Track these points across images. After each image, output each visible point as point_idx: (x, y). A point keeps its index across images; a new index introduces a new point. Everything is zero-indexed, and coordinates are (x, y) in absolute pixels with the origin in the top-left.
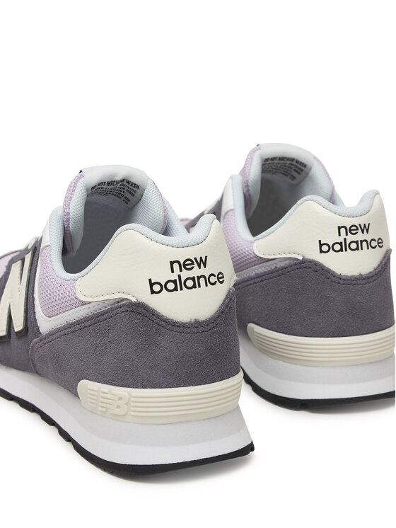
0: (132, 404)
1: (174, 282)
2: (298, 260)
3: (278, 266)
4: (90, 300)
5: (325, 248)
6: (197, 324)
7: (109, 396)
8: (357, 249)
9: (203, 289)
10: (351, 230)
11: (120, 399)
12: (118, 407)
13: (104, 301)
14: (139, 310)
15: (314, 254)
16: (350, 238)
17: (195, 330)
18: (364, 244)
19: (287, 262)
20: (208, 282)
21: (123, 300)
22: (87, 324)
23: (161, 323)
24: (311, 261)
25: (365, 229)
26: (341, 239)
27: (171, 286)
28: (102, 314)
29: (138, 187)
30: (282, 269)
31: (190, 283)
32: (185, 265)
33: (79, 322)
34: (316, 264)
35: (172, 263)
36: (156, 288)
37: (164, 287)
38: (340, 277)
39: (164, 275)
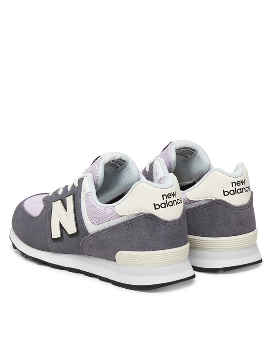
0: (148, 258)
1: (165, 204)
2: (212, 200)
3: (201, 204)
4: (125, 214)
5: (226, 193)
6: (175, 221)
7: (136, 256)
8: (241, 192)
9: (176, 206)
10: (237, 184)
11: (142, 257)
12: (141, 260)
13: (131, 215)
14: (150, 217)
15: (221, 197)
16: (237, 187)
17: (174, 224)
18: (244, 189)
19: (206, 202)
20: (177, 203)
21: (141, 213)
22: (123, 225)
23: (161, 222)
24: (220, 200)
25: (243, 182)
26: (233, 189)
27: (163, 205)
28: (131, 220)
29: (125, 162)
30: (204, 205)
31: (171, 204)
32: (168, 196)
33: (117, 225)
34: (223, 201)
35: (163, 196)
36: (157, 207)
37: (160, 206)
38: (234, 207)
39: (160, 201)
